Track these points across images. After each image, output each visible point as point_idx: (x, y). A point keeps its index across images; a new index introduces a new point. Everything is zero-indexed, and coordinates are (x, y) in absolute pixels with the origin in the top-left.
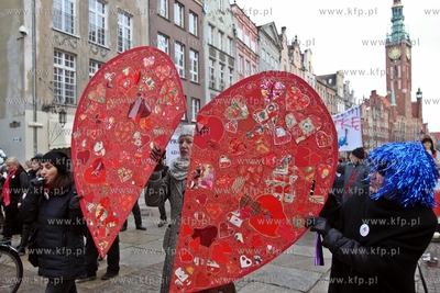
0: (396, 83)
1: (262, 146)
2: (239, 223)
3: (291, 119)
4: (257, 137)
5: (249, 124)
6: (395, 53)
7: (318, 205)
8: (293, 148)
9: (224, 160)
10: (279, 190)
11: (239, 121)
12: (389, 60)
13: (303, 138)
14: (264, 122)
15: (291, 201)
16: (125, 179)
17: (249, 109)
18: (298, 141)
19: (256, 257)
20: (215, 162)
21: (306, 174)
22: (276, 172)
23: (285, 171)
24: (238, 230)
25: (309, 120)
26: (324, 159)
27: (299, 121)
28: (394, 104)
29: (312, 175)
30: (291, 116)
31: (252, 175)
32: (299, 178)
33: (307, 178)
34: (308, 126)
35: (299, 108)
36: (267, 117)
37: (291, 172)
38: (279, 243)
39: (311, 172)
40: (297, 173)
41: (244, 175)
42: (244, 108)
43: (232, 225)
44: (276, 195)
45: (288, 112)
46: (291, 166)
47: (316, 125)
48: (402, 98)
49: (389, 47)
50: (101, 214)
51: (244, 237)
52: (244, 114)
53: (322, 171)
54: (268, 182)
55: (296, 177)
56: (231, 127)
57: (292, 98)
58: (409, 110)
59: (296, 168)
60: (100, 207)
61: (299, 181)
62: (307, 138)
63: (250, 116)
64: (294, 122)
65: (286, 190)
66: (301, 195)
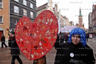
0: (80, 22)
1: (44, 27)
2: (41, 45)
3: (48, 20)
4: (43, 25)
5: (41, 23)
6: (80, 17)
7: (55, 39)
8: (49, 26)
9: (37, 32)
10: (47, 36)
11: (39, 23)
12: (79, 19)
13: (51, 23)
14: (43, 22)
15: (50, 39)
16: (28, 43)
17: (41, 20)
18: (50, 24)
19: (45, 52)
20: (36, 32)
21: (52, 32)
22: (47, 32)
23: (48, 32)
24: (41, 46)
25: (52, 19)
26: (56, 27)
27: (50, 20)
28: (80, 25)
29: (54, 32)
30: (48, 19)
31: (42, 34)
32: (51, 33)
33: (53, 33)
34: (51, 20)
35: (49, 17)
36: (44, 21)
37: (49, 32)
38: (49, 49)
39: (53, 31)
40: (51, 32)
41: (41, 34)
42: (40, 20)
43: (40, 45)
44: (47, 38)
45: (47, 19)
46: (49, 30)
47: (53, 20)
48: (81, 24)
49: (79, 17)
50: (26, 52)
51: (42, 48)
52: (40, 21)
53: (55, 30)
54: (45, 35)
55: (50, 33)
56: (38, 25)
57: (48, 15)
58: (82, 26)
59: (50, 31)
60: (26, 51)
61: (51, 34)
62: (52, 23)
63: (41, 21)
64: (49, 20)
65: (49, 36)
66: (52, 37)
